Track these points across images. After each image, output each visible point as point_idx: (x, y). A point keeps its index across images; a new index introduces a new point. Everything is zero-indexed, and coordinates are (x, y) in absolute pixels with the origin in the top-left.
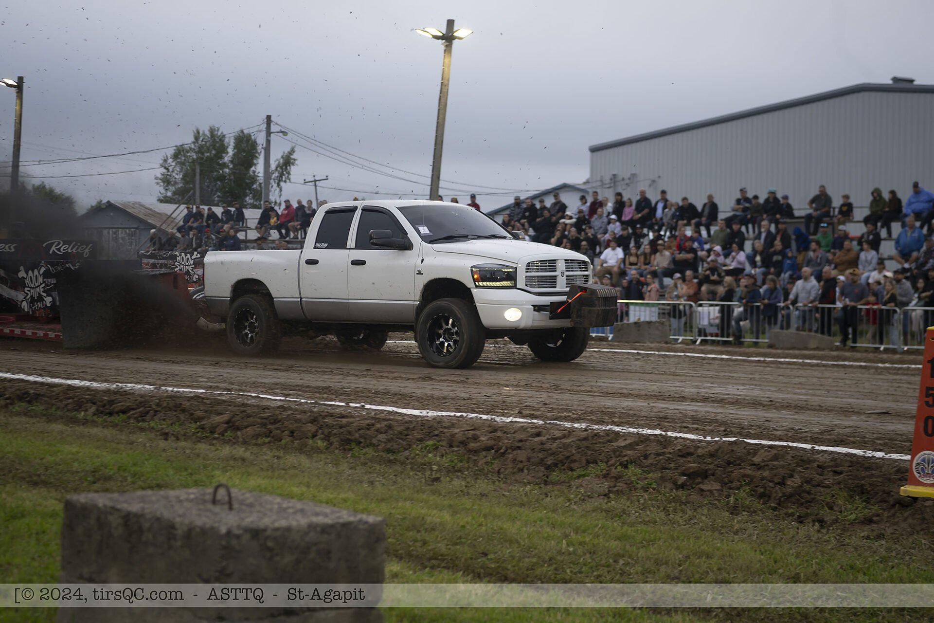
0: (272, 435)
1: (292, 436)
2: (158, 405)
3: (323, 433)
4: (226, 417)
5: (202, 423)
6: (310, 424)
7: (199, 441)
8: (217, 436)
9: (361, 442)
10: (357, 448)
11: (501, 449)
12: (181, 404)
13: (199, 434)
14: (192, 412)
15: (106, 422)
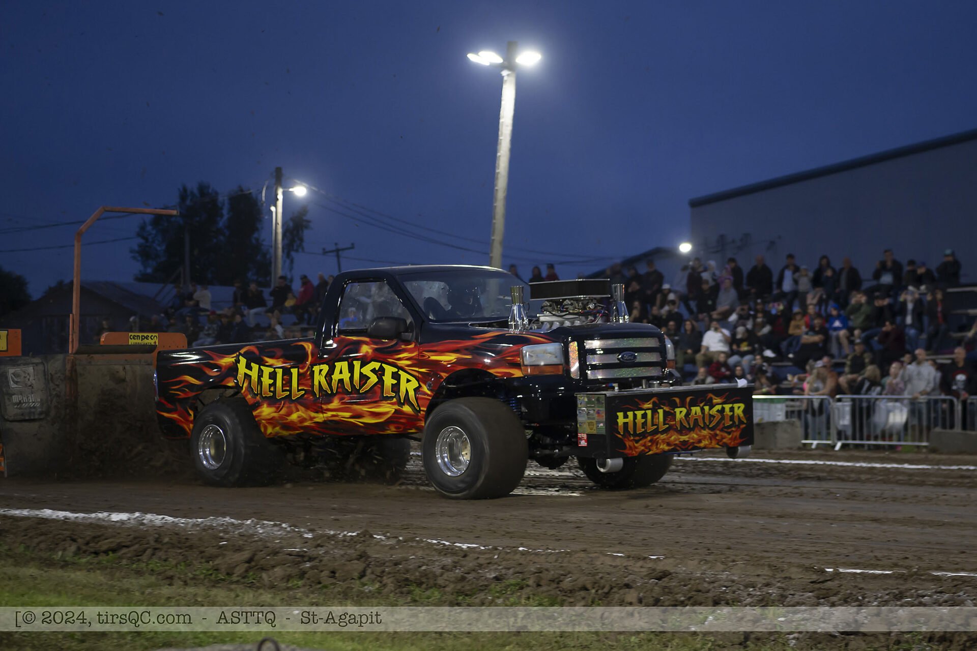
0: (307, 576)
1: (333, 577)
2: (157, 541)
3: (372, 573)
4: (246, 555)
5: (216, 563)
6: (356, 562)
7: (214, 586)
8: (235, 578)
9: (422, 583)
10: (417, 591)
11: (603, 588)
12: (187, 539)
13: (213, 577)
14: (202, 549)
15: (91, 564)
